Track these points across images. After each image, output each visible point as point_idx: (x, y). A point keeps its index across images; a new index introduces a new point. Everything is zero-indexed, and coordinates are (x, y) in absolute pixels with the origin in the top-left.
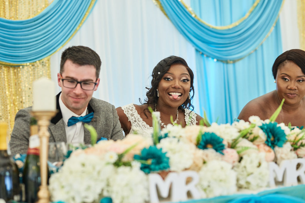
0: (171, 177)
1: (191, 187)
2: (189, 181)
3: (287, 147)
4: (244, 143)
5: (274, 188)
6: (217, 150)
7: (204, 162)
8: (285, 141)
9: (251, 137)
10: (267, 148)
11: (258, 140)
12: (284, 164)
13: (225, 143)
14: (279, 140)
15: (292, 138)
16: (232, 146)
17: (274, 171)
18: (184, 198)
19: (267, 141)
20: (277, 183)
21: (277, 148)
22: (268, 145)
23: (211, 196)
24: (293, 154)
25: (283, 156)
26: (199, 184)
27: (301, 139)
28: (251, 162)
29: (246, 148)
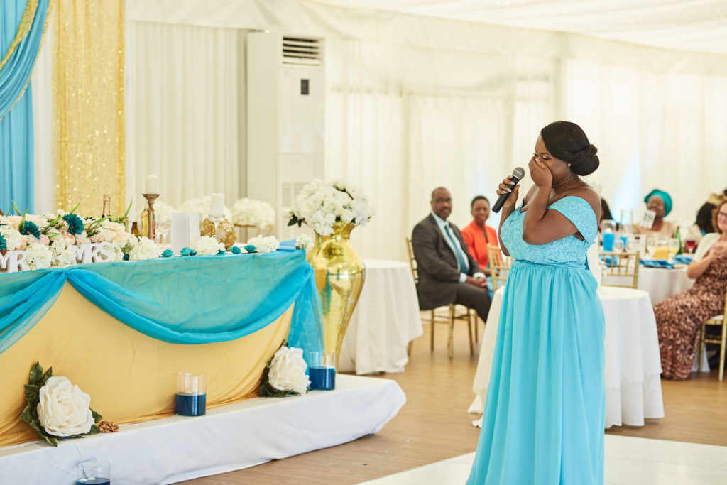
0: (8, 254)
1: (21, 262)
2: (19, 257)
3: (84, 234)
4: (53, 230)
5: (75, 264)
6: (35, 236)
7: (28, 245)
8: (82, 230)
9: (57, 225)
10: (70, 235)
11: (63, 228)
12: (83, 247)
13: (39, 230)
14: (78, 228)
15: (86, 227)
16: (44, 233)
17: (76, 252)
18: (17, 270)
19: (69, 228)
20: (79, 262)
21: (76, 235)
22: (71, 233)
23: (34, 269)
24: (88, 240)
25: (81, 241)
26: (26, 260)
27: (94, 228)
28: (60, 246)
29: (56, 234)
